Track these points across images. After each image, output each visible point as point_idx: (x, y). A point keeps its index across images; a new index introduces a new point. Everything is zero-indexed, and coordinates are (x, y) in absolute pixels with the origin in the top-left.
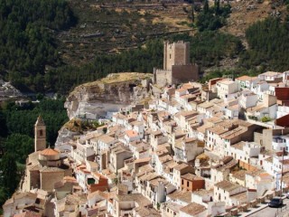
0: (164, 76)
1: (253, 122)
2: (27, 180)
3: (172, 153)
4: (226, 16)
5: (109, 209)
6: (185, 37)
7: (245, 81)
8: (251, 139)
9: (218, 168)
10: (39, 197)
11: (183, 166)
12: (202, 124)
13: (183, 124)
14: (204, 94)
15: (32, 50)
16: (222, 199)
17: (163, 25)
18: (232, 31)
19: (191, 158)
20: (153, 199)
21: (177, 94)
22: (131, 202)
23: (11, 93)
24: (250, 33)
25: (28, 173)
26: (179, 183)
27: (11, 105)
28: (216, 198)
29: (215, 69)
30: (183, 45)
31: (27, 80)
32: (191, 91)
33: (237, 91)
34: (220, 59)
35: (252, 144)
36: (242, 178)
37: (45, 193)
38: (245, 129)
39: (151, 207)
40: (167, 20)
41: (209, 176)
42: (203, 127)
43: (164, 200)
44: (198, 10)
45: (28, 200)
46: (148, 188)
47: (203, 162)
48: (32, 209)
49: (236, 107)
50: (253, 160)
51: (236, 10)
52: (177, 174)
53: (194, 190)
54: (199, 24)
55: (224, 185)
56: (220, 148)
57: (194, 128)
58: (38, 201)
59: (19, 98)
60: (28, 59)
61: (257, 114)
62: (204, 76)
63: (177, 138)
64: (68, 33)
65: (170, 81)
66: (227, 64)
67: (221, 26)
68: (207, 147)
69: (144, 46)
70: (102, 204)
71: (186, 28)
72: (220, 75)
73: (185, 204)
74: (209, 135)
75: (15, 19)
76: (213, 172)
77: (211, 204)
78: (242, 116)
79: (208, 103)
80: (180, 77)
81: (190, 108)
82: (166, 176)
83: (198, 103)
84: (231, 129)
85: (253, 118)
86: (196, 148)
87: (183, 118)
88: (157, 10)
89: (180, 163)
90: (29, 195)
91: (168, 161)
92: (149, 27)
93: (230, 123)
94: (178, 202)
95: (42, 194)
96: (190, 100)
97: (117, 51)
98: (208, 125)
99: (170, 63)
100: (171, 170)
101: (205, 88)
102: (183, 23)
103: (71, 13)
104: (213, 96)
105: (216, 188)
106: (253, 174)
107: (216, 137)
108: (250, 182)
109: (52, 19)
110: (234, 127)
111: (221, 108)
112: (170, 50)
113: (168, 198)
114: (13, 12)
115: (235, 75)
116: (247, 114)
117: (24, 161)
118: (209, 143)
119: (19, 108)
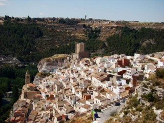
0: (76, 56)
1: (109, 73)
2: (23, 95)
3: (78, 85)
4: (99, 33)
5: (54, 107)
6: (84, 41)
7: (106, 58)
8: (108, 80)
9: (96, 91)
10: (27, 102)
11: (83, 90)
12: (90, 74)
13: (83, 74)
14: (91, 62)
15: (25, 45)
16: (98, 103)
17: (75, 36)
18: (101, 39)
19: (86, 87)
20: (71, 103)
21: (81, 62)
22: (63, 104)
23: (16, 62)
24: (108, 40)
25: (23, 93)
26: (81, 97)
27: (17, 66)
28: (95, 102)
29: (95, 53)
30: (83, 44)
31: (23, 57)
32: (86, 61)
33: (103, 62)
34: (97, 49)
35: (109, 82)
36: (105, 94)
37: (30, 100)
38: (106, 76)
39: (70, 106)
40: (77, 34)
41: (92, 94)
42: (90, 75)
43: (75, 103)
44: (89, 31)
45: (23, 103)
46: (69, 99)
47: (91, 88)
48: (24, 106)
49: (103, 68)
50: (109, 88)
51: (103, 31)
52: (80, 93)
53: (87, 99)
54: (89, 36)
55: (98, 97)
56: (97, 83)
57: (87, 76)
58: (27, 103)
59: (20, 64)
60: (23, 49)
61: (111, 70)
62: (91, 55)
63: (80, 79)
64: (39, 39)
65: (78, 58)
66: (99, 51)
67: (97, 37)
68: (92, 83)
69: (68, 44)
70: (51, 105)
71: (84, 37)
72: (97, 55)
73: (83, 105)
74: (93, 78)
75: (18, 34)
76: (94, 92)
77: (93, 104)
78: (105, 71)
79: (92, 66)
80: (82, 56)
81: (85, 68)
82: (76, 94)
83: (89, 66)
84: (101, 76)
85: (109, 72)
86: (87, 83)
87: (83, 72)
88: (73, 31)
89: (82, 89)
90: (23, 101)
91: (77, 88)
92: (70, 37)
93: (100, 74)
94: (81, 104)
95: (28, 101)
96: (85, 65)
97: (58, 46)
98: (92, 74)
99: (78, 51)
100: (78, 92)
101: (91, 60)
102: (83, 36)
103: (40, 31)
104: (94, 63)
105: (95, 99)
106: (109, 93)
107: (95, 79)
108: (108, 96)
109: (33, 33)
110: (102, 75)
111: (97, 68)
112: (78, 46)
113: (77, 102)
114: (18, 31)
115: (102, 56)
116: (107, 70)
117: (21, 88)
118: (93, 81)
119: (20, 68)
